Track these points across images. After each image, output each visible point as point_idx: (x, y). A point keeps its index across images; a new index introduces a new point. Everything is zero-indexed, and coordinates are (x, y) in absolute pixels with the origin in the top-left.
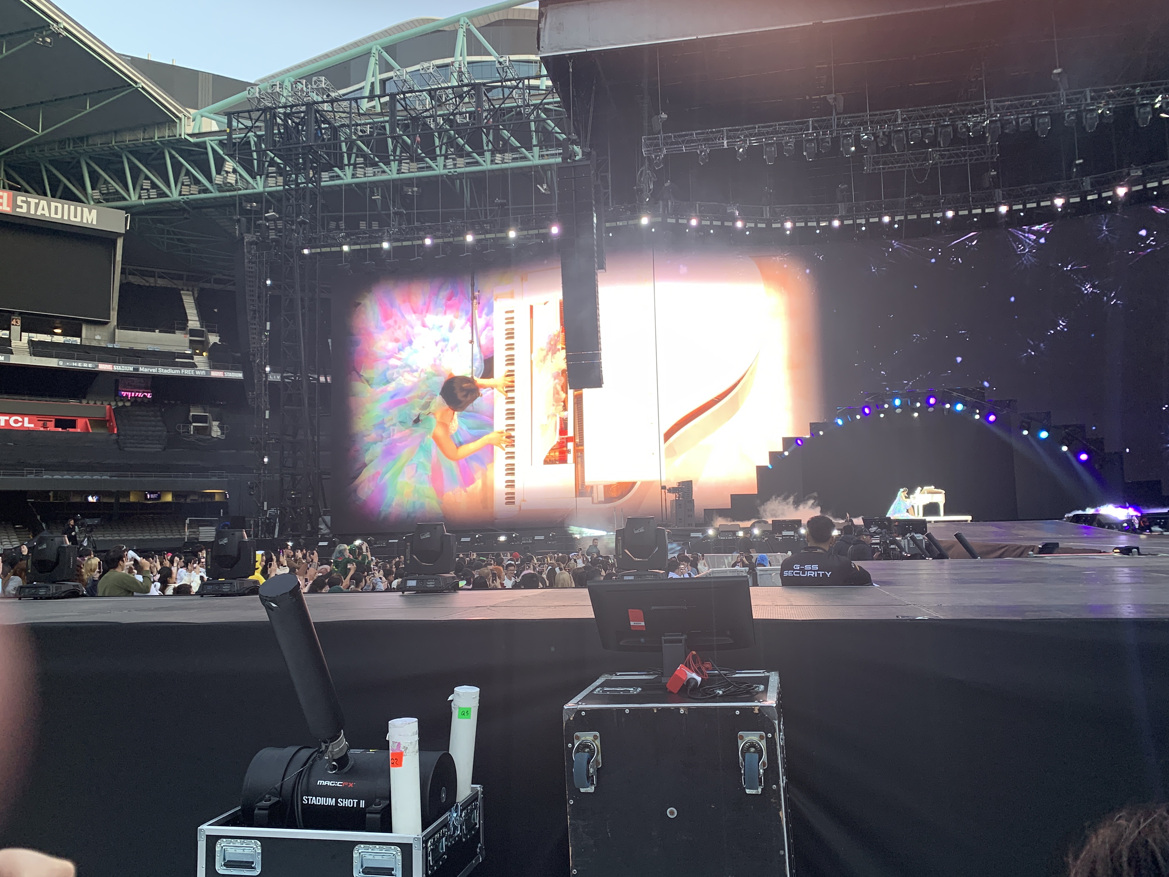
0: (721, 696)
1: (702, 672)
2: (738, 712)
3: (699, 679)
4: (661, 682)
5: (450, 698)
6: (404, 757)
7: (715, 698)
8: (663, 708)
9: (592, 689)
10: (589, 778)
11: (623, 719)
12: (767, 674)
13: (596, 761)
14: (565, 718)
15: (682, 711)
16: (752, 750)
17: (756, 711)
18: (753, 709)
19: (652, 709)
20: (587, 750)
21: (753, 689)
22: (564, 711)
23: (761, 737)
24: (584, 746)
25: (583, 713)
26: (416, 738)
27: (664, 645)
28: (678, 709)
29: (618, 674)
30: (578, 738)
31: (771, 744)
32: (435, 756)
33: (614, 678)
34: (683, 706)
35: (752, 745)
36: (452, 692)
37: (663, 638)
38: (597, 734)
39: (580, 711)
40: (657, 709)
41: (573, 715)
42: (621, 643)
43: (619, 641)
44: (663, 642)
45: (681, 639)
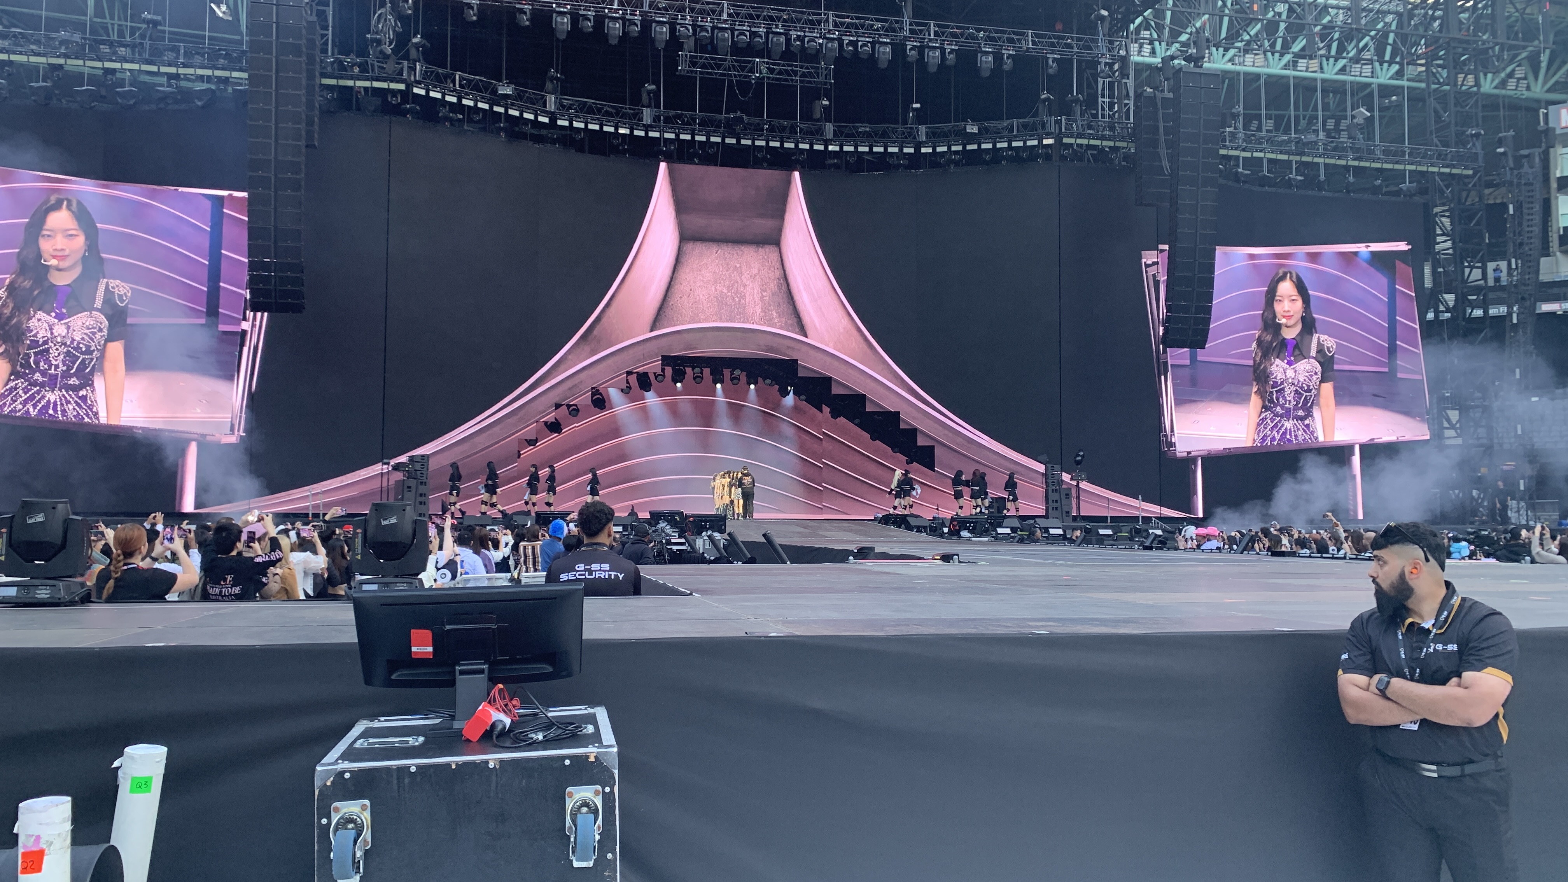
0: (541, 742)
2: (567, 762)
3: (508, 721)
5: (116, 764)
6: (45, 858)
8: (466, 764)
9: (350, 741)
10: (356, 865)
11: (407, 781)
12: (591, 711)
13: (365, 841)
14: (318, 783)
15: (491, 765)
16: (585, 809)
17: (592, 759)
18: (587, 757)
19: (448, 765)
20: (351, 826)
21: (581, 731)
22: (317, 774)
23: (597, 793)
24: (348, 820)
25: (347, 775)
26: (68, 827)
27: (459, 678)
28: (486, 762)
29: (383, 719)
30: (337, 810)
31: (608, 799)
32: (96, 851)
33: (376, 724)
34: (493, 758)
35: (585, 804)
37: (457, 668)
38: (367, 802)
39: (342, 773)
40: (457, 764)
41: (332, 779)
42: (393, 677)
43: (391, 674)
44: (457, 673)
45: (484, 669)
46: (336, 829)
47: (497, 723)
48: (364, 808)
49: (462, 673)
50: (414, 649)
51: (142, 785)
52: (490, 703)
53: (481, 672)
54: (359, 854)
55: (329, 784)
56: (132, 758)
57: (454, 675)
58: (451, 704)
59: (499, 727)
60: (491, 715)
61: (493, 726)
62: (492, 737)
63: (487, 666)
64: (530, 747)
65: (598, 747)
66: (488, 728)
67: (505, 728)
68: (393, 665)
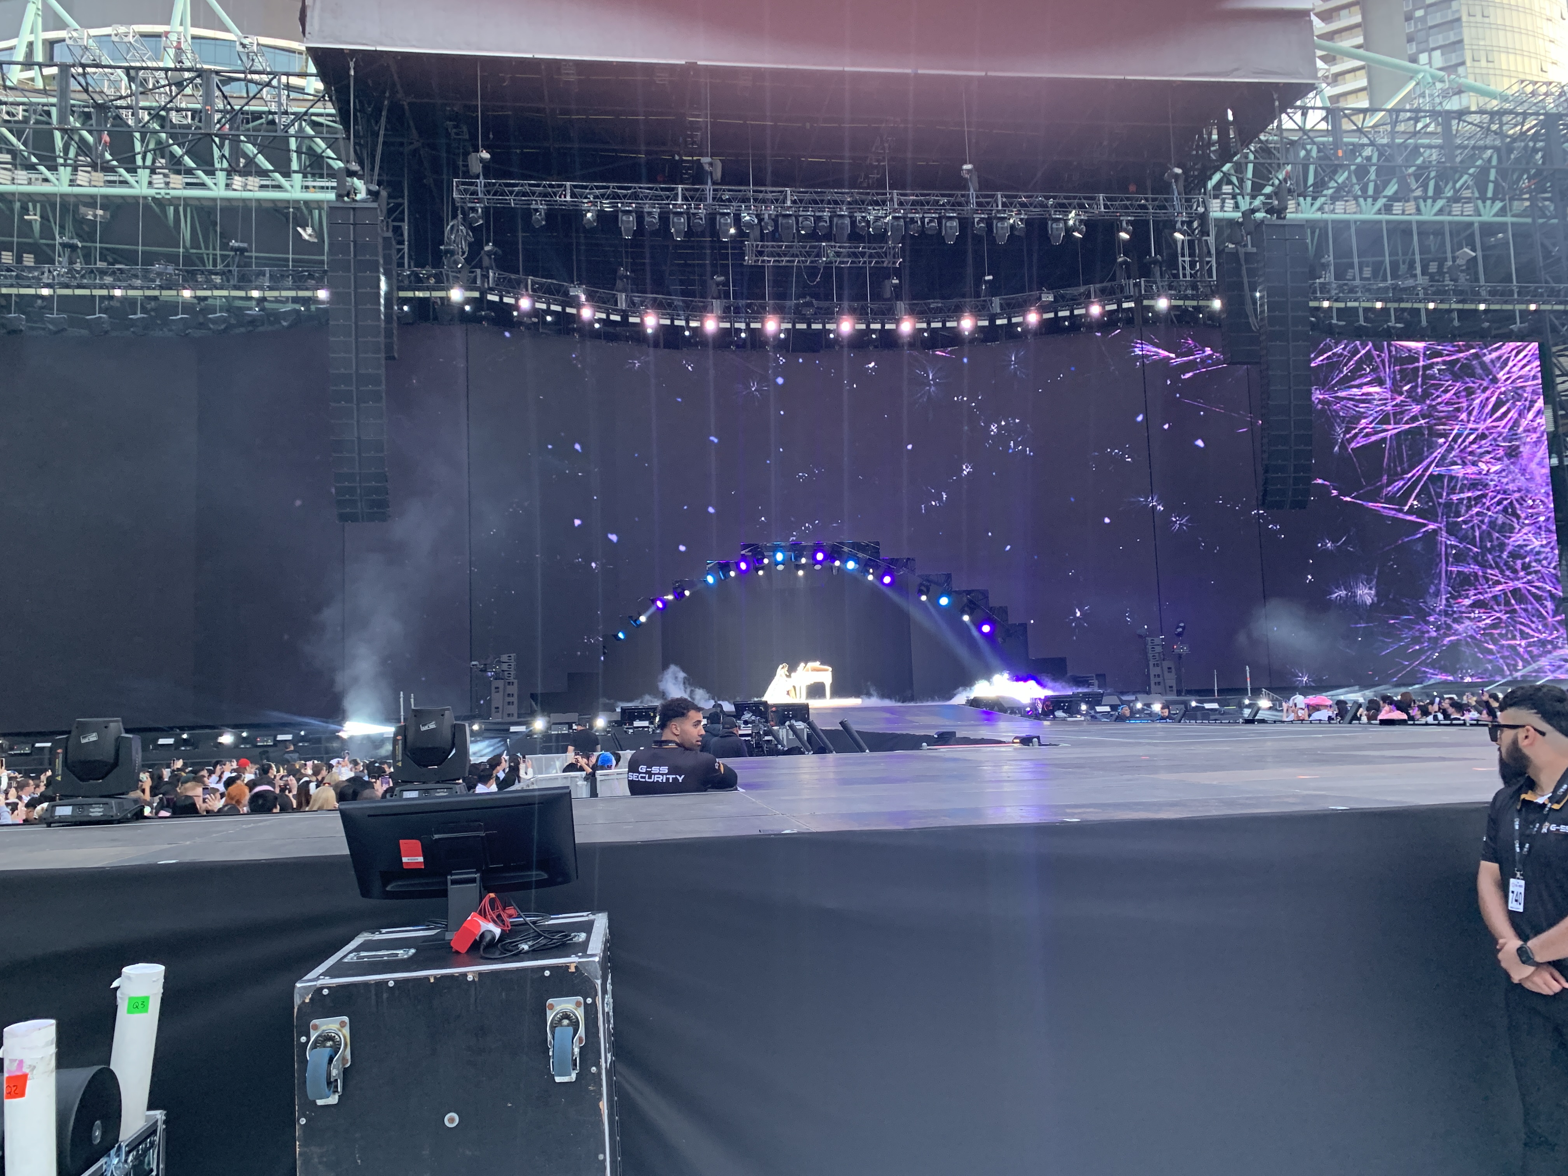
0: (527, 952)
1: (503, 921)
2: (547, 973)
3: (497, 931)
4: (444, 940)
5: (115, 984)
6: (28, 1082)
7: (519, 956)
8: (444, 976)
9: (342, 955)
10: (331, 1084)
11: (385, 996)
12: (592, 917)
13: (344, 1059)
14: (297, 1001)
15: (470, 978)
16: (566, 1022)
17: (572, 969)
18: (568, 967)
19: (427, 978)
20: (329, 1043)
21: (571, 939)
22: (296, 991)
23: (578, 1004)
24: (325, 1038)
25: (325, 992)
26: (53, 1050)
27: (450, 887)
28: (465, 975)
29: (384, 931)
30: (316, 1028)
31: (591, 1012)
32: (83, 1076)
33: (377, 937)
34: (471, 971)
35: (566, 1016)
36: (119, 975)
37: (449, 877)
38: (346, 1019)
39: (321, 989)
40: (435, 978)
41: (310, 996)
42: (388, 888)
43: (385, 885)
44: (449, 883)
45: (476, 878)
46: (315, 1046)
47: (486, 934)
48: (343, 1024)
49: (454, 882)
50: (405, 860)
51: (140, 1005)
52: (480, 914)
53: (473, 881)
54: (334, 1072)
55: (307, 1001)
56: (129, 978)
57: (446, 885)
58: (445, 914)
59: (488, 938)
60: (480, 926)
61: (482, 936)
62: (479, 949)
63: (479, 874)
64: (515, 958)
65: (580, 957)
66: (477, 938)
67: (494, 938)
68: (387, 878)
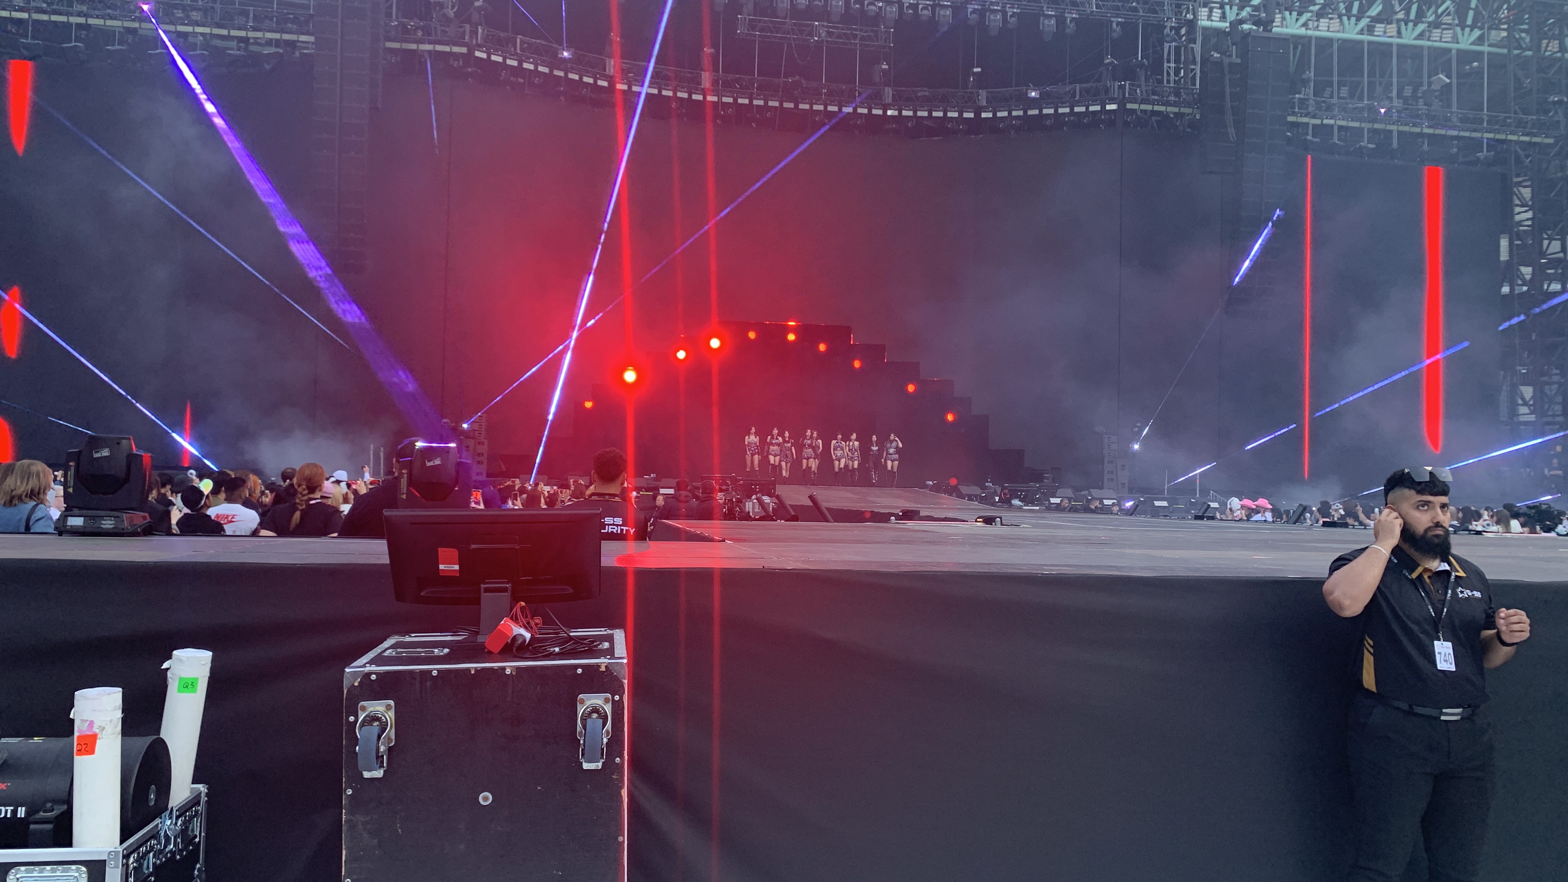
0: (558, 654)
1: (531, 627)
2: (580, 671)
3: (528, 636)
4: (475, 643)
5: (165, 665)
6: (98, 741)
7: (552, 656)
8: (483, 669)
9: (382, 649)
10: (379, 758)
11: (428, 684)
13: (390, 739)
14: (346, 684)
15: (508, 671)
16: (595, 716)
17: (603, 669)
18: (600, 667)
19: (468, 670)
20: (376, 724)
21: (596, 646)
22: (345, 674)
23: (606, 701)
24: (372, 719)
25: (373, 677)
26: (119, 715)
27: (484, 595)
28: (504, 668)
29: (413, 635)
30: (364, 709)
31: (617, 708)
32: (142, 743)
33: (407, 639)
34: (510, 666)
35: (595, 710)
36: (169, 657)
37: (482, 585)
38: (392, 703)
39: (369, 674)
40: (475, 670)
41: (359, 680)
42: (422, 594)
43: (419, 590)
44: (482, 591)
45: (507, 587)
46: (363, 724)
47: (518, 637)
48: (388, 707)
49: (487, 590)
50: (442, 567)
51: (189, 685)
52: (512, 619)
53: (505, 590)
54: (382, 749)
55: (356, 684)
56: (181, 660)
57: (480, 594)
58: (476, 621)
59: (520, 640)
60: (512, 630)
61: (514, 639)
62: (512, 649)
63: (510, 585)
64: (547, 658)
65: (609, 659)
66: (509, 641)
67: (525, 641)
68: (423, 584)
